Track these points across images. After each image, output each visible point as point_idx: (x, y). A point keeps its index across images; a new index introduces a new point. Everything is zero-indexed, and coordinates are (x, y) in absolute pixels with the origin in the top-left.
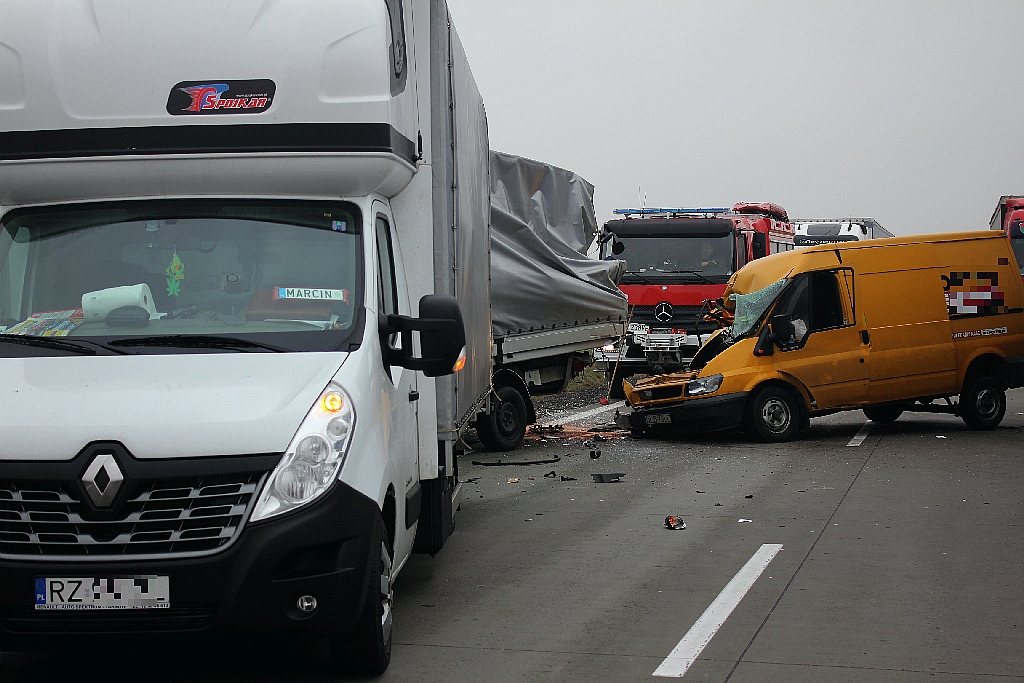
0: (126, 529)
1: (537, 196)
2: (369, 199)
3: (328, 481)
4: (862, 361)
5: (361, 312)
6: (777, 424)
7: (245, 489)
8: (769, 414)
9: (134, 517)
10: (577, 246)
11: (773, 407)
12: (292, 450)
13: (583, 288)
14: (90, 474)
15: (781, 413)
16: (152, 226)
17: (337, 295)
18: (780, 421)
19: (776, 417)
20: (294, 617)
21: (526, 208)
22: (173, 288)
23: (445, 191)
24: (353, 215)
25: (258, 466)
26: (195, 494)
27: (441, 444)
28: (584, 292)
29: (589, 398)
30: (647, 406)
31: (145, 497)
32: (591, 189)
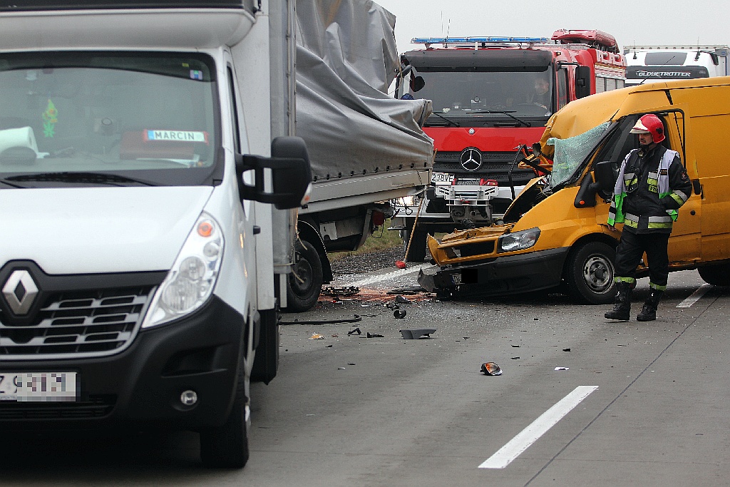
0: (40, 332)
1: (333, 28)
2: (221, 49)
3: (205, 295)
4: (693, 213)
5: (220, 152)
6: (599, 284)
7: (138, 300)
8: (591, 272)
9: (46, 324)
10: (377, 84)
11: (596, 264)
12: (176, 268)
13: (384, 131)
14: (10, 287)
15: (604, 271)
16: (32, 75)
17: (199, 137)
18: (603, 280)
19: (599, 276)
20: (178, 408)
21: (320, 42)
22: (49, 131)
23: (280, 40)
24: (207, 64)
25: (147, 281)
26: (96, 304)
27: (277, 277)
28: (385, 136)
29: (383, 261)
30: (455, 265)
31: (55, 307)
32: (392, 19)
